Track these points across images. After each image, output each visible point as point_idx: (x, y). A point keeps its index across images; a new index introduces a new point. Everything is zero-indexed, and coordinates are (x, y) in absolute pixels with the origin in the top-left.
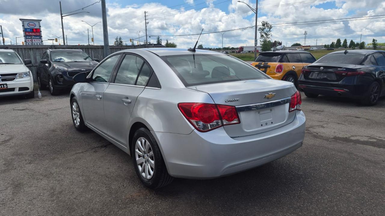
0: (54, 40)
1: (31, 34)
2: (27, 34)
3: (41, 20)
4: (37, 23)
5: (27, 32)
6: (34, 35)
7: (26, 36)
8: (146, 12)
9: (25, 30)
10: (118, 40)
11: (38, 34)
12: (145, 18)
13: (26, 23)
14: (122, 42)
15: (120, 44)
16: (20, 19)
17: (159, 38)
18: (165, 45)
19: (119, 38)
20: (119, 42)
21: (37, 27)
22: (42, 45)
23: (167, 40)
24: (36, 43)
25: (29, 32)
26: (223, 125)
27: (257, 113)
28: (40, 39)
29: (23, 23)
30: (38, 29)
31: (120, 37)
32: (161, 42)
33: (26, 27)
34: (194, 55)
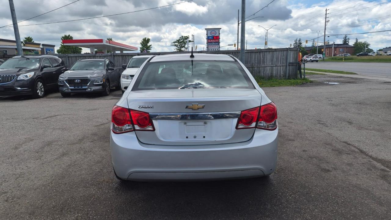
0: (233, 45)
1: (212, 41)
2: (209, 41)
3: (221, 28)
4: (217, 31)
5: (209, 39)
6: (214, 42)
7: (208, 43)
8: (327, 9)
9: (208, 38)
10: (297, 42)
11: (217, 41)
12: (326, 16)
13: (209, 32)
14: (301, 43)
15: (299, 46)
16: (205, 29)
17: (346, 37)
18: (354, 45)
19: (298, 39)
20: (298, 44)
21: (217, 35)
22: (219, 51)
23: (356, 39)
24: (215, 49)
25: (211, 40)
26: (135, 130)
27: (183, 123)
28: (218, 46)
29: (207, 32)
30: (217, 36)
31: (300, 39)
32: (348, 41)
33: (209, 35)
34: (192, 61)
